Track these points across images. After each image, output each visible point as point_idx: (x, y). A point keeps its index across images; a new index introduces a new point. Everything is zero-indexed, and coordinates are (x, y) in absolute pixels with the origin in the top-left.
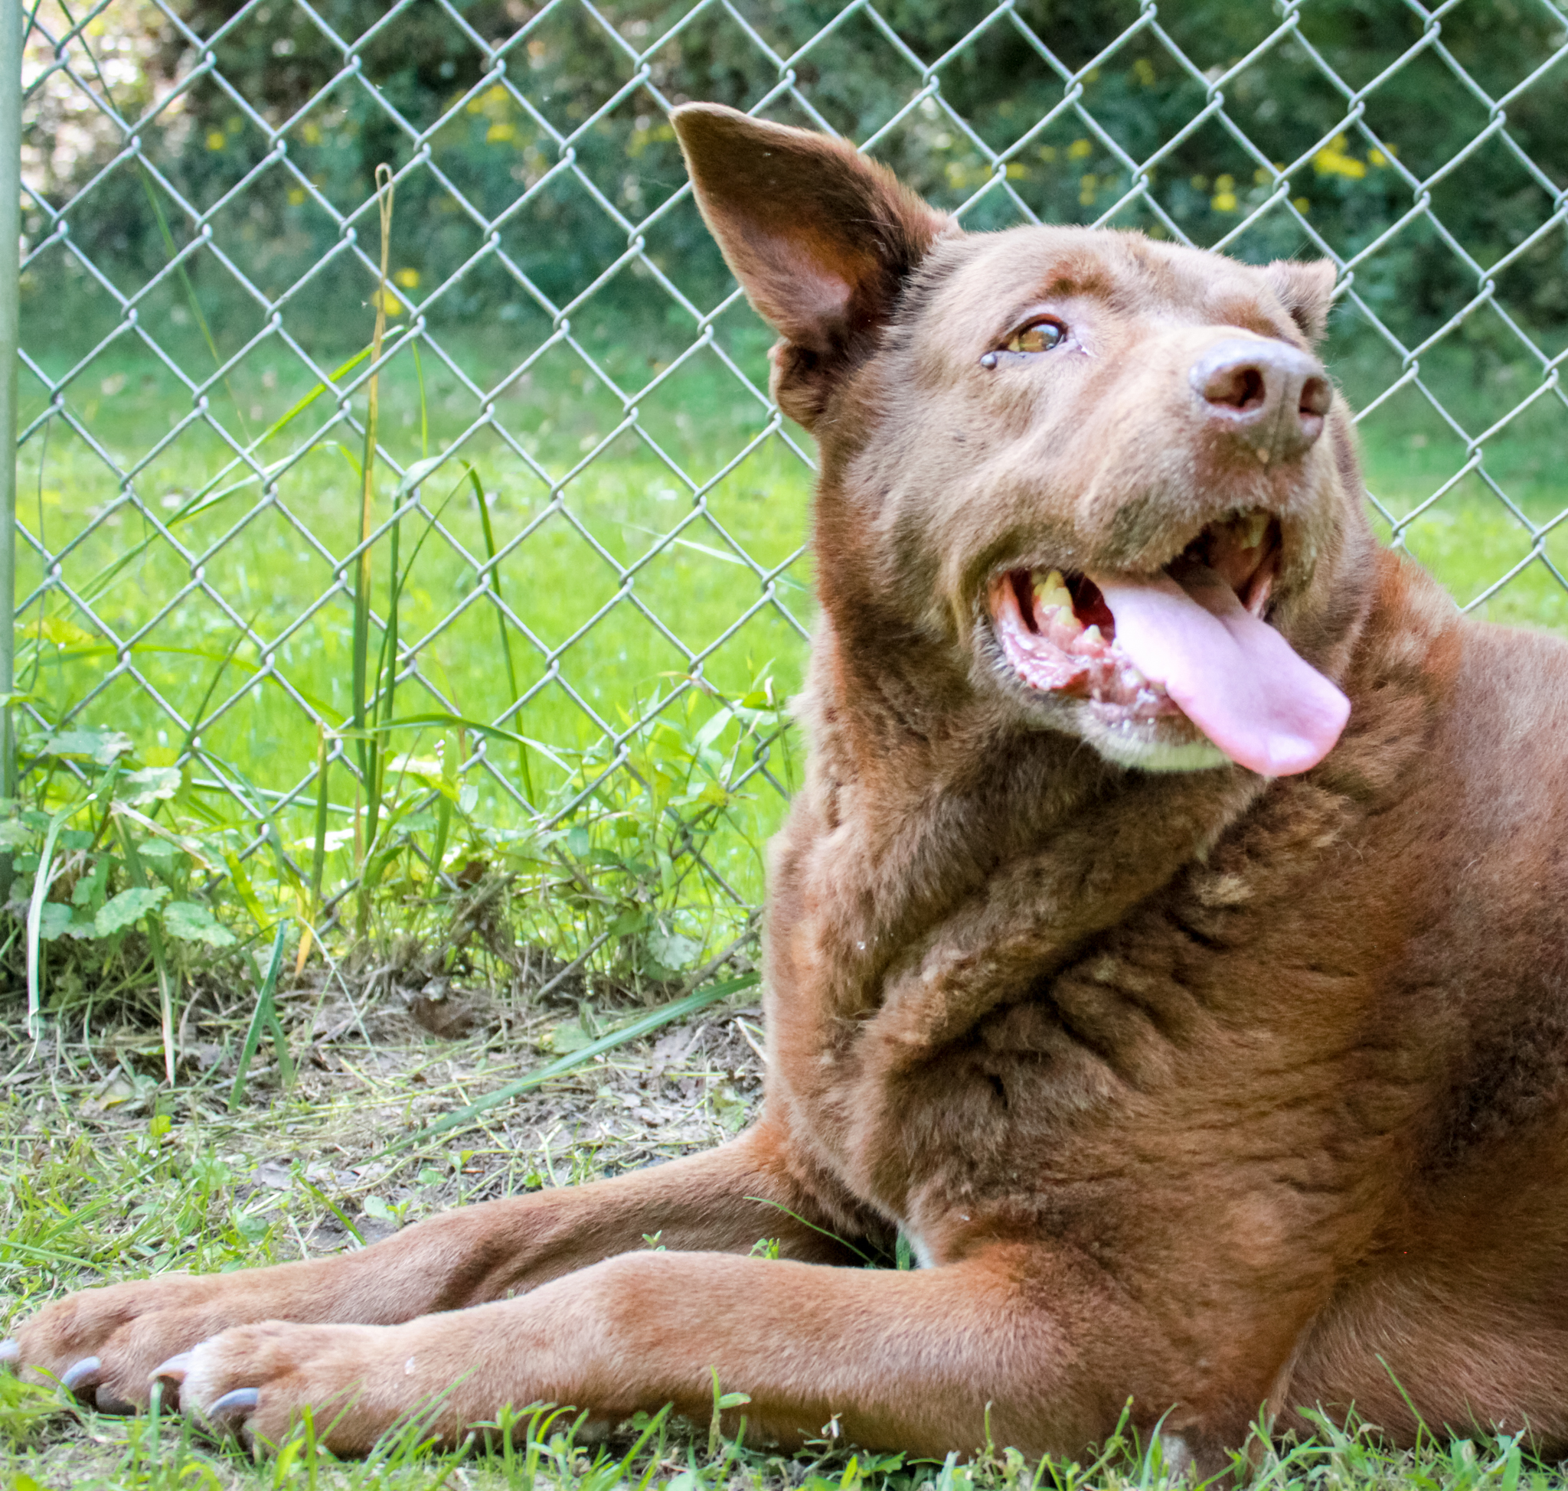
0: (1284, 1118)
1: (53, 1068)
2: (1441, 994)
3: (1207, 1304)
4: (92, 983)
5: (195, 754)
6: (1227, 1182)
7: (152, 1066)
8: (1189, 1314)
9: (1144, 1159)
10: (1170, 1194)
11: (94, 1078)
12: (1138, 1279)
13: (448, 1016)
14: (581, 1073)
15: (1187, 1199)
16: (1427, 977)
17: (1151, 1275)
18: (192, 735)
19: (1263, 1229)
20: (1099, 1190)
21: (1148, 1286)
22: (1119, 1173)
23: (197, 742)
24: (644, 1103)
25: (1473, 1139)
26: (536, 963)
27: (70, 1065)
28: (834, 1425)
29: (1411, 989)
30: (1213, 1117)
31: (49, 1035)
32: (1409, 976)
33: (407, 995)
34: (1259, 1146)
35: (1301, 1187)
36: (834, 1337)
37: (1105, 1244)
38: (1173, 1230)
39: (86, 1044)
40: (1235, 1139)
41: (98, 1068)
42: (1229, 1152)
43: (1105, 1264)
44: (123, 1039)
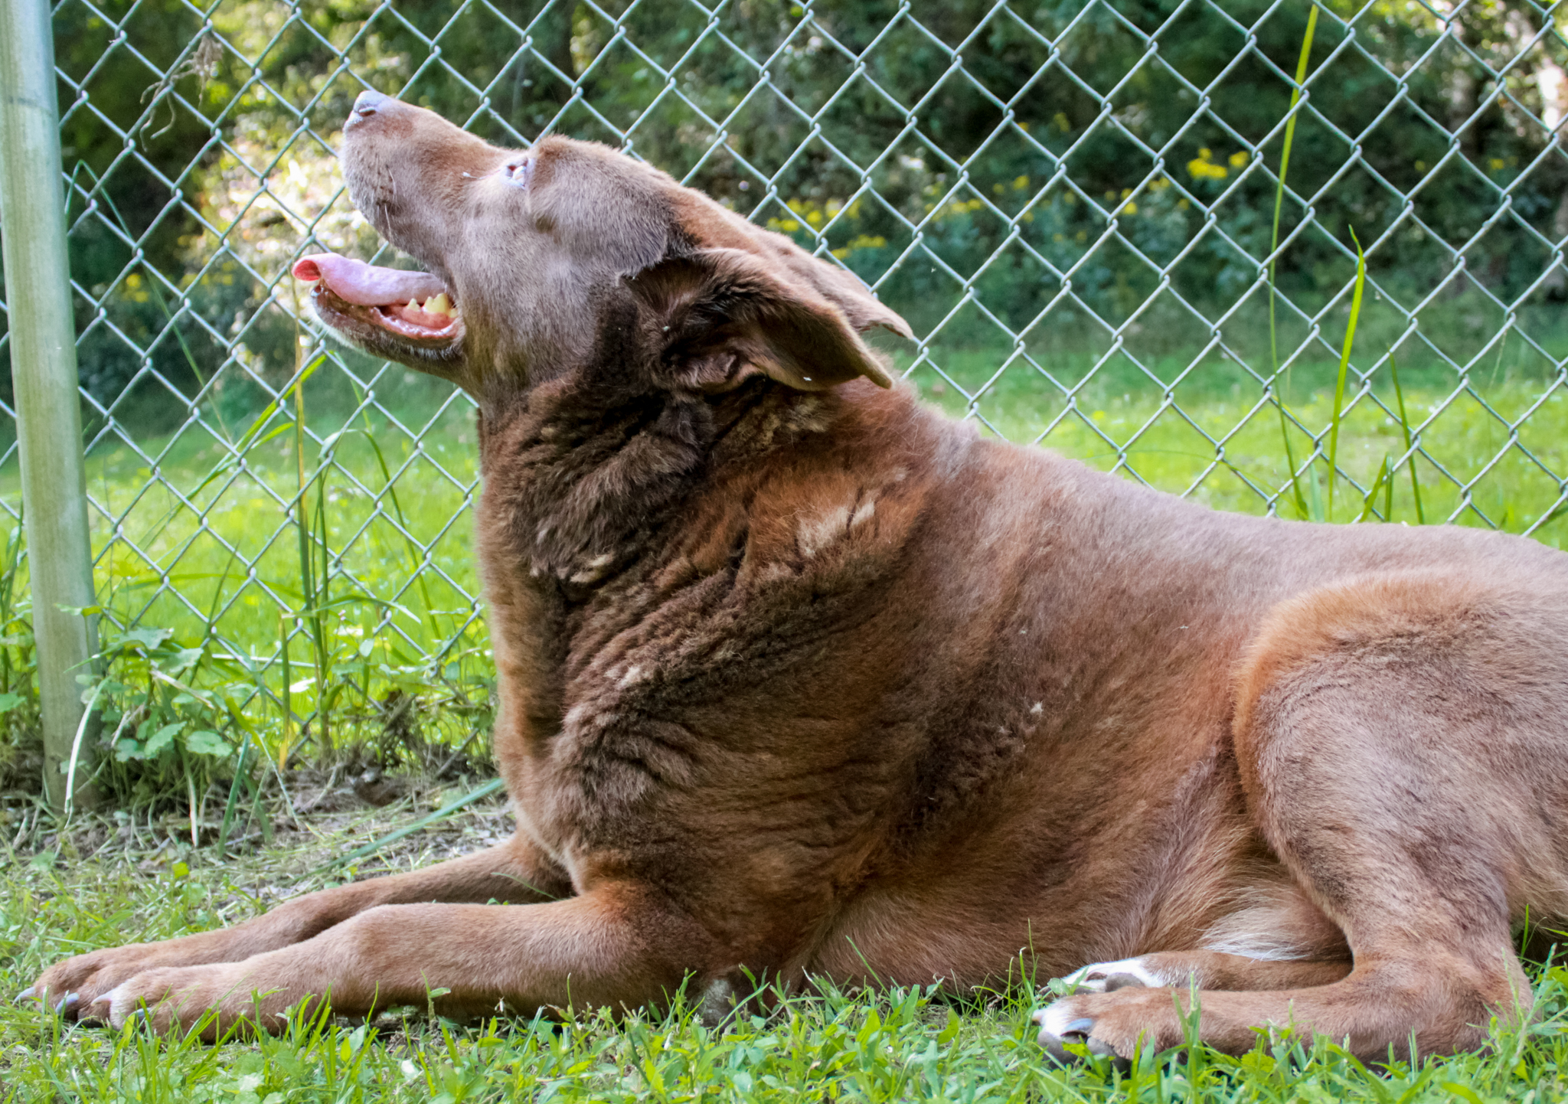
0: (790, 805)
1: (130, 841)
2: (912, 726)
3: (735, 913)
4: (157, 789)
5: (214, 638)
6: (748, 842)
7: (185, 836)
8: (724, 919)
9: (688, 831)
10: (709, 851)
11: (155, 847)
12: (688, 900)
13: (380, 792)
14: (453, 820)
15: (721, 853)
16: (901, 716)
17: (696, 898)
18: (210, 626)
19: (776, 870)
20: (662, 849)
21: (696, 905)
22: (672, 839)
23: (214, 630)
24: (493, 835)
25: (932, 807)
26: (436, 754)
27: (140, 839)
28: (501, 1004)
29: (887, 724)
30: (737, 804)
31: (129, 822)
32: (888, 717)
33: (352, 781)
34: (772, 822)
35: (807, 845)
36: (498, 950)
37: (668, 880)
38: (710, 872)
39: (150, 827)
40: (755, 818)
41: (156, 841)
42: (750, 825)
43: (667, 892)
44: (171, 822)
